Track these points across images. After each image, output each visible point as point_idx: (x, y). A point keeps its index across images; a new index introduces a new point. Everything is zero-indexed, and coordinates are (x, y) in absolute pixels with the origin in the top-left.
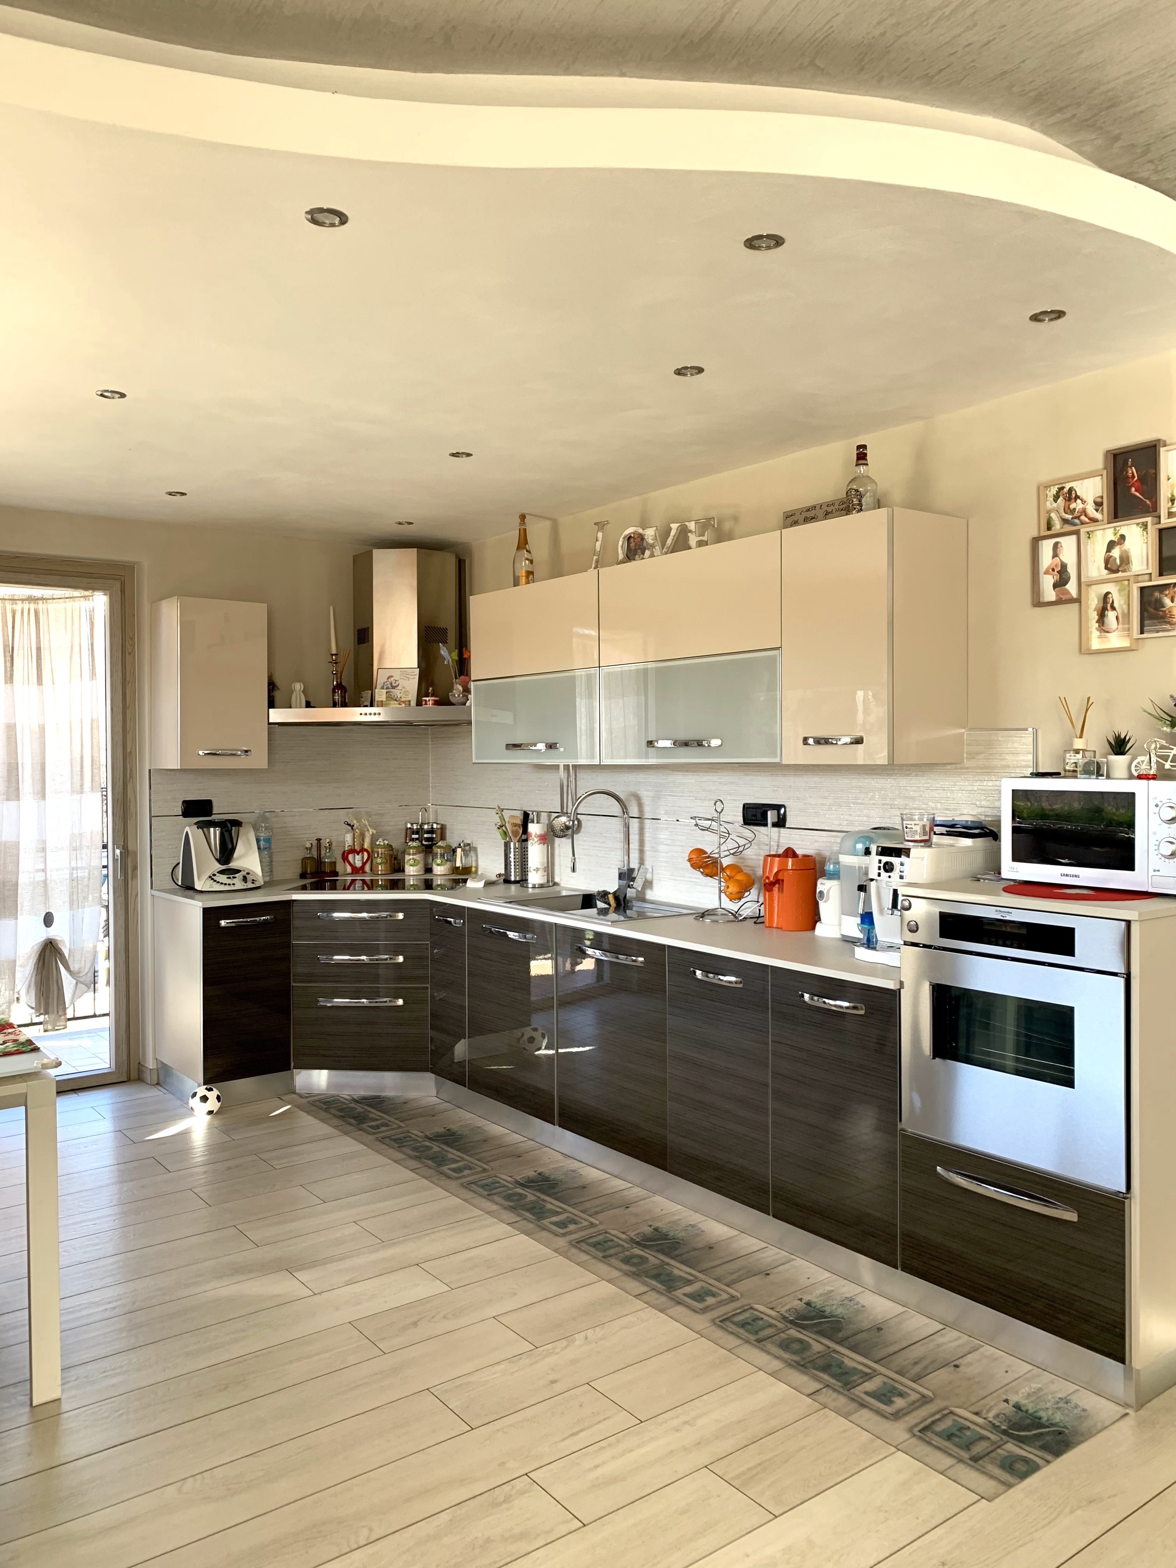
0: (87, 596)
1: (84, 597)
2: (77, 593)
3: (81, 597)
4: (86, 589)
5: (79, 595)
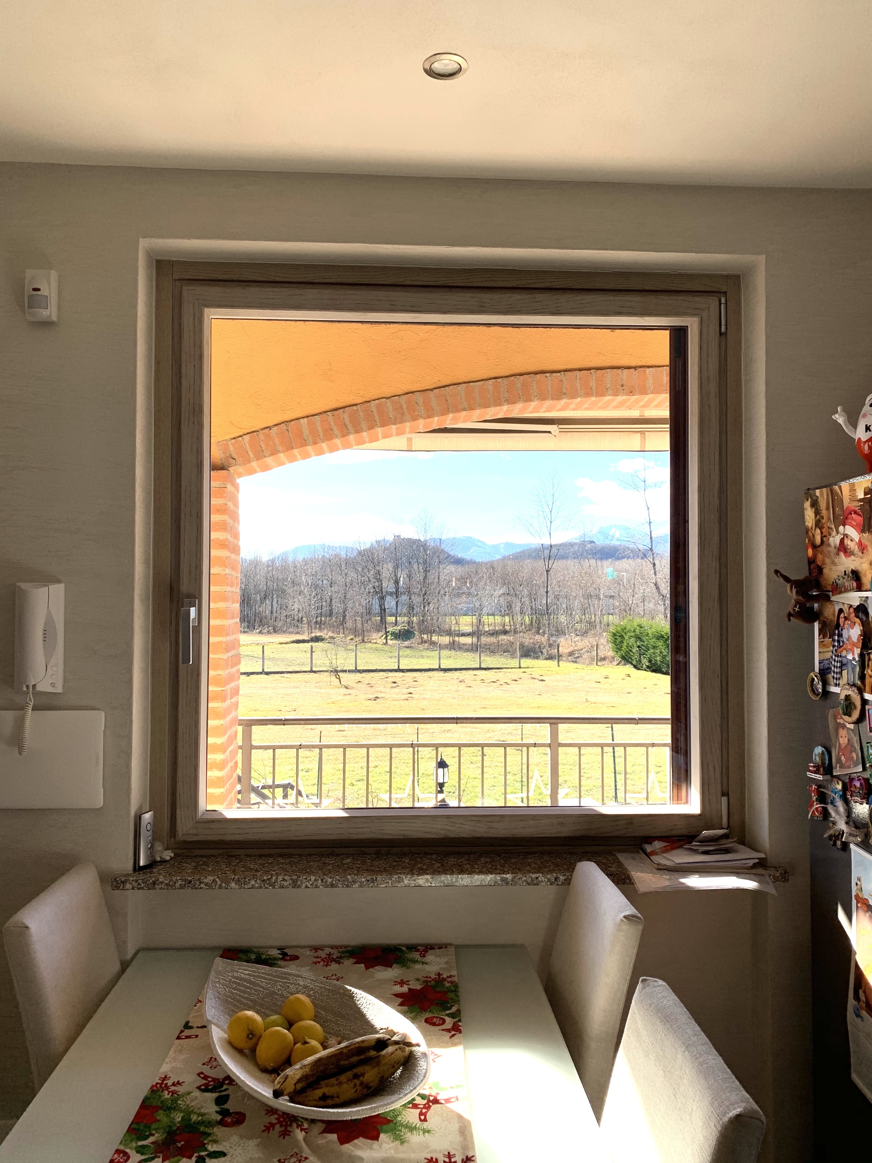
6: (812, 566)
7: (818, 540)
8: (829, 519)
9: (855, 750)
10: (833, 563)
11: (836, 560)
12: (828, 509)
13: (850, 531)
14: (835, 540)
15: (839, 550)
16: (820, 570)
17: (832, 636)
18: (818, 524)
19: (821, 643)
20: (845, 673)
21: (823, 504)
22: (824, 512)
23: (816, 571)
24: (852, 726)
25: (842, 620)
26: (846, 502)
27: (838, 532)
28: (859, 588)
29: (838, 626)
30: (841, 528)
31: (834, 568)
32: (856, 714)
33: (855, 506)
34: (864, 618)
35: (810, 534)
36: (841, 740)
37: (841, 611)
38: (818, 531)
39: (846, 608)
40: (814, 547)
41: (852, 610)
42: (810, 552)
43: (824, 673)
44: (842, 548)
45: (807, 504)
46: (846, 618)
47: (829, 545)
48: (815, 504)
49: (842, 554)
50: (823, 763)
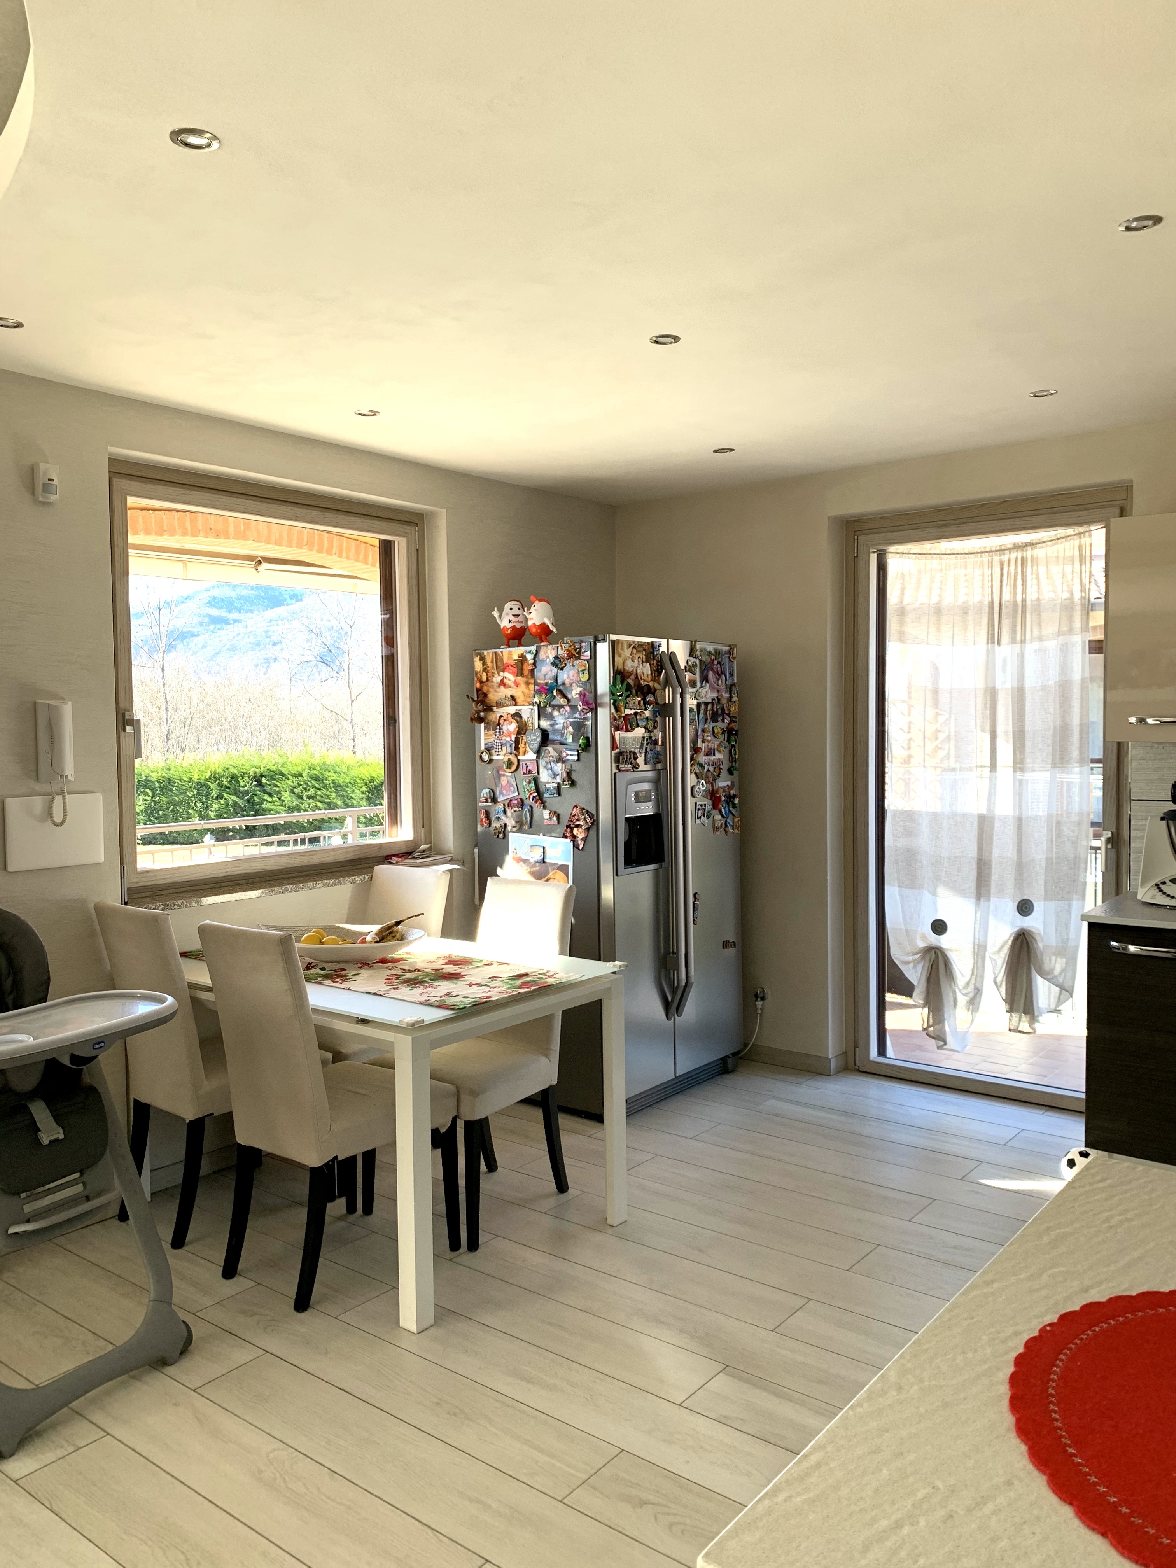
0: (1082, 533)
1: (1079, 534)
2: (1070, 531)
3: (1075, 535)
4: (1080, 524)
5: (1073, 533)
6: (480, 693)
7: (484, 678)
8: (493, 668)
9: (512, 786)
10: (496, 691)
11: (498, 690)
12: (492, 662)
13: (507, 674)
14: (497, 679)
15: (500, 685)
16: (485, 695)
17: (494, 730)
18: (485, 670)
19: (486, 734)
20: (504, 748)
21: (488, 660)
22: (489, 664)
23: (482, 696)
24: (510, 774)
25: (502, 722)
26: (505, 660)
27: (499, 675)
28: (516, 705)
29: (499, 724)
30: (501, 674)
31: (496, 694)
32: (514, 768)
33: (512, 663)
34: (519, 719)
35: (478, 675)
36: (503, 783)
37: (501, 716)
38: (485, 674)
39: (505, 716)
40: (481, 682)
41: (509, 716)
42: (478, 685)
43: (489, 750)
44: (502, 683)
45: (477, 659)
46: (505, 720)
47: (493, 682)
48: (482, 659)
49: (502, 687)
50: (490, 797)
